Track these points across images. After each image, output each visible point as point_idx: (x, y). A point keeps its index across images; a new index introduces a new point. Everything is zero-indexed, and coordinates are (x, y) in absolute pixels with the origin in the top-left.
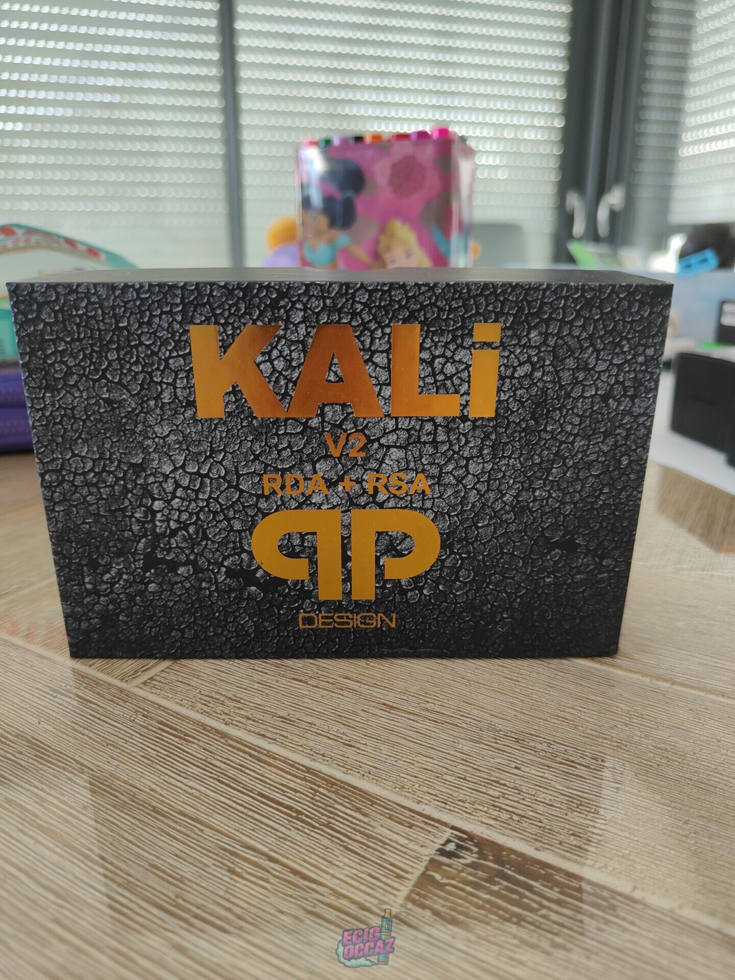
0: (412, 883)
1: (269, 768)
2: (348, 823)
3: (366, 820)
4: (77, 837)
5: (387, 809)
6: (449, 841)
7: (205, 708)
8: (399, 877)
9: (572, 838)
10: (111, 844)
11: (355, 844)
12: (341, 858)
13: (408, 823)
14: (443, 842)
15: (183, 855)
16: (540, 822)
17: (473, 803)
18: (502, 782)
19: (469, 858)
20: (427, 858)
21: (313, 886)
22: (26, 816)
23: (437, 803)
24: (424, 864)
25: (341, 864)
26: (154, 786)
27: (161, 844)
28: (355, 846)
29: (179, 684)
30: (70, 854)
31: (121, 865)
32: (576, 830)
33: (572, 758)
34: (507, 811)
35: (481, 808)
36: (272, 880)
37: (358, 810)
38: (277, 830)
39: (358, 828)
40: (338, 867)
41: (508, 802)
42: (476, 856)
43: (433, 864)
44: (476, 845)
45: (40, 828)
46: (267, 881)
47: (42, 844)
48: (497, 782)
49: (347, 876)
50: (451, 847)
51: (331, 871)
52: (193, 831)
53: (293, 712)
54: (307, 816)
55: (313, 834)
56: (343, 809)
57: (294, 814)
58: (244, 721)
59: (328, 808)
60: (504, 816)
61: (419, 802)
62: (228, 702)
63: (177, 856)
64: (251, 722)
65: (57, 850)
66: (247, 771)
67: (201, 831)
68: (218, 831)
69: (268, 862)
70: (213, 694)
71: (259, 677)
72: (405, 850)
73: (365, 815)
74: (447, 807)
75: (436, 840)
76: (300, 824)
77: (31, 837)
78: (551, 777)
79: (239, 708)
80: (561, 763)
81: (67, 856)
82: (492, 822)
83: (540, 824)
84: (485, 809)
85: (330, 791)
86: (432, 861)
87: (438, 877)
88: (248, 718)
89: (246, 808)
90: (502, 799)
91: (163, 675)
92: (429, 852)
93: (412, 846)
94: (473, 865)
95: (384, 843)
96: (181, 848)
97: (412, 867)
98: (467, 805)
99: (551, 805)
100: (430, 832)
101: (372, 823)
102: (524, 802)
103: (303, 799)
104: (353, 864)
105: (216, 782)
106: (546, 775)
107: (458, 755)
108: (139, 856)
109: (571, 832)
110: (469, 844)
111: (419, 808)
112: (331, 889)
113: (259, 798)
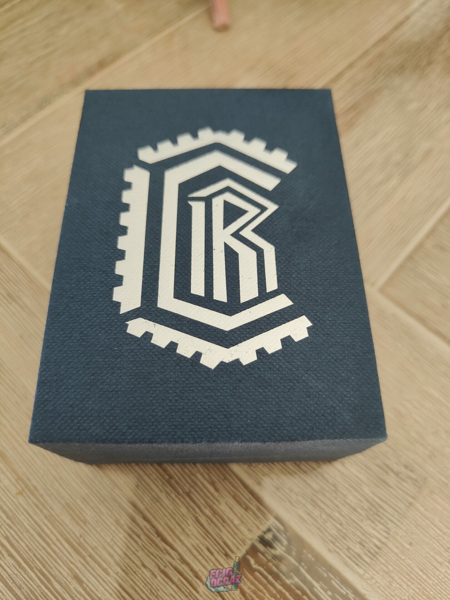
8: (227, 555)
11: (203, 517)
12: (191, 528)
21: (168, 548)
25: (190, 533)
28: (203, 519)
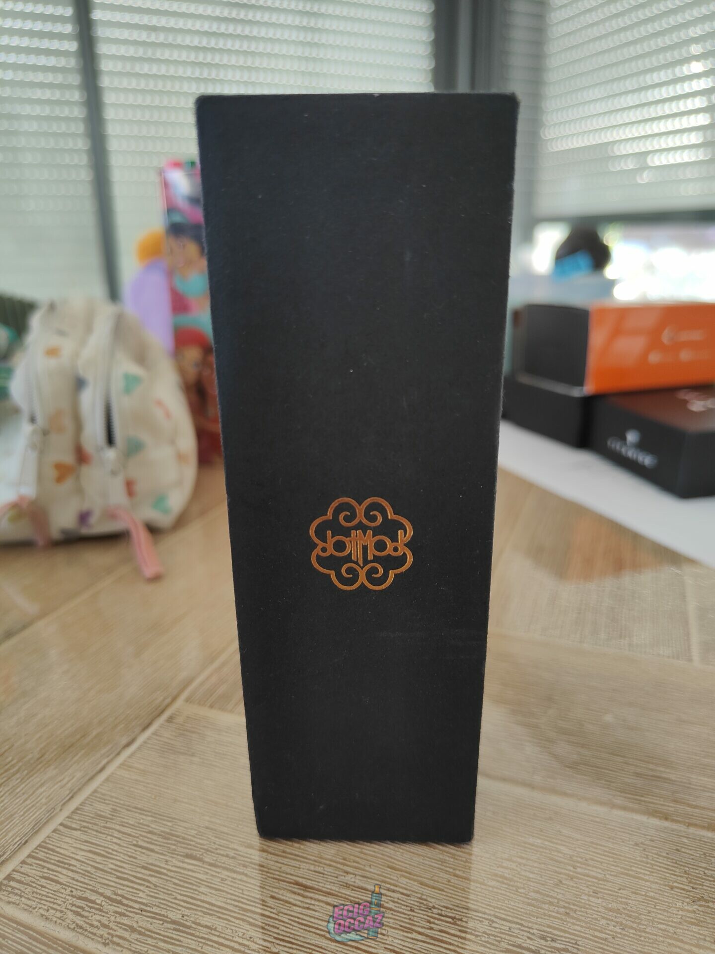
7: (79, 921)
29: (43, 882)
53: (187, 912)
58: (126, 935)
62: (107, 907)
64: (135, 936)
70: (88, 894)
71: (144, 858)
79: (122, 914)
88: (133, 930)
91: (25, 869)
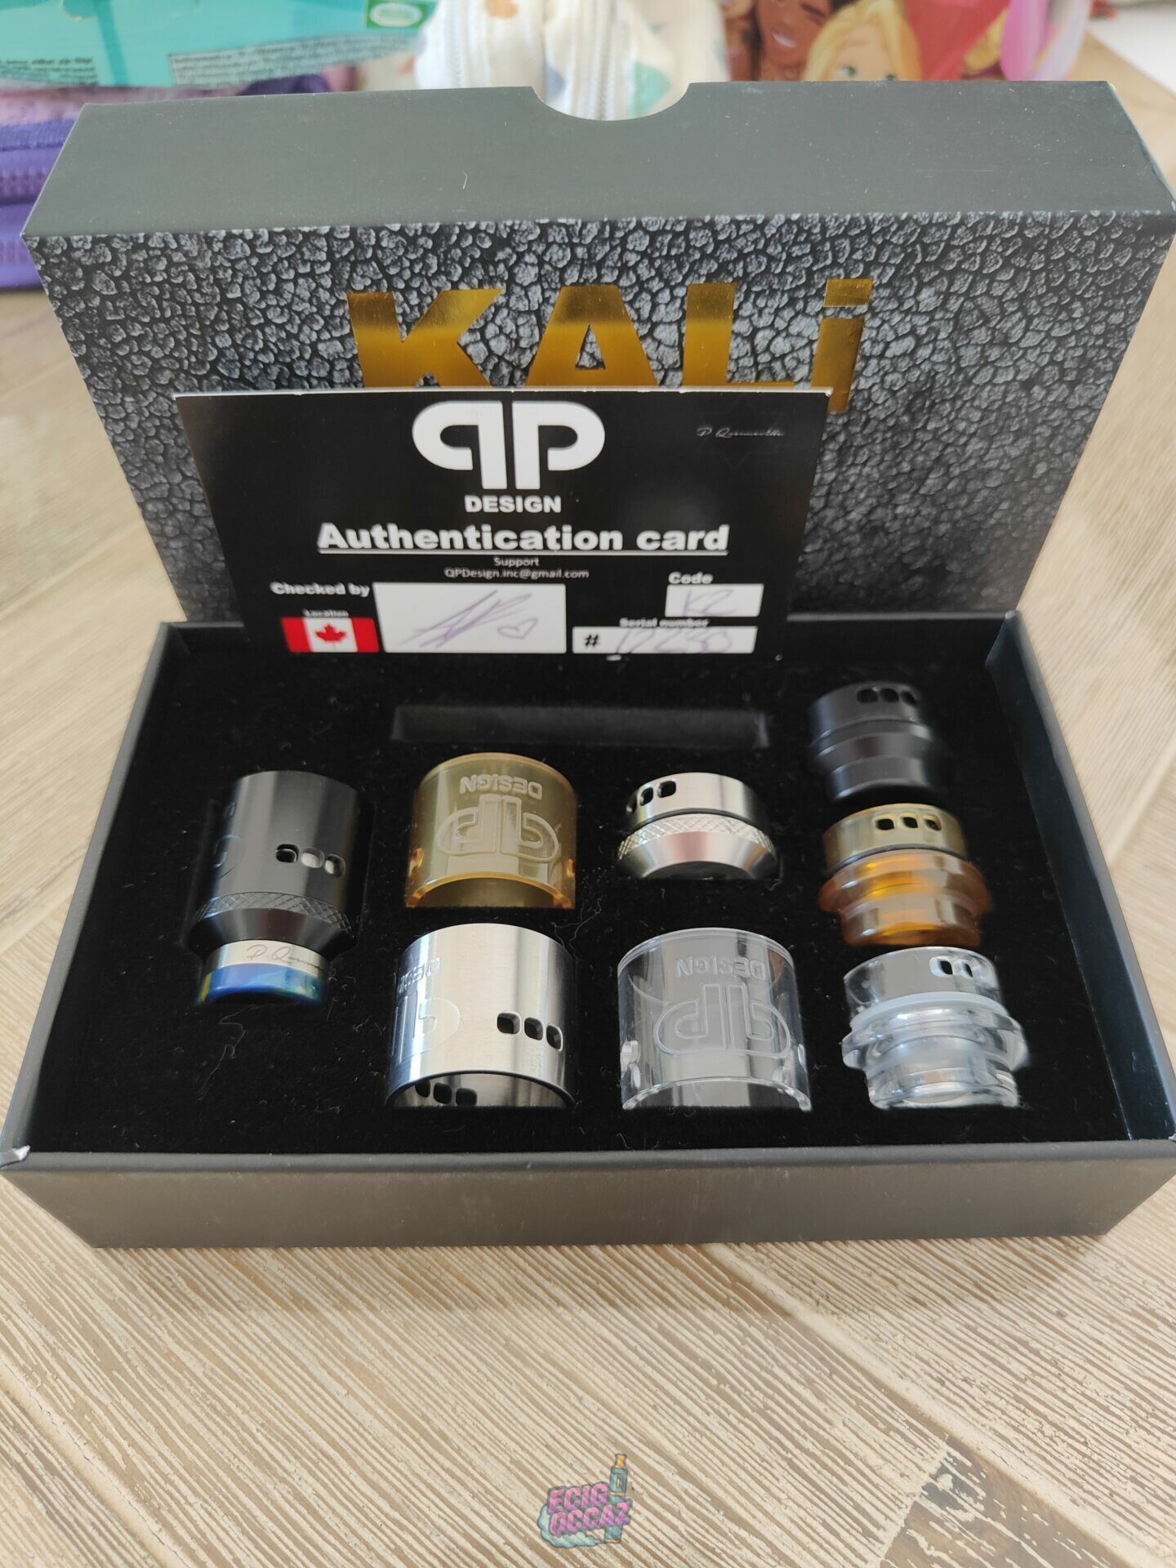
0: (885, 1549)
1: (672, 1269)
2: (794, 1412)
3: (821, 1406)
4: (404, 1389)
5: (853, 1387)
6: (943, 1470)
9: (1130, 1485)
10: (454, 1410)
13: (884, 1421)
14: (934, 1471)
15: (556, 1446)
16: (1085, 1444)
17: (983, 1388)
18: (1034, 1345)
19: (972, 1512)
20: (909, 1502)
22: (327, 1336)
23: (928, 1378)
24: (905, 1513)
26: (502, 1291)
27: (523, 1419)
30: (399, 1424)
31: (472, 1455)
32: (1139, 1469)
33: (1153, 1305)
34: (1037, 1412)
35: (995, 1399)
36: (686, 1514)
37: (809, 1384)
38: (689, 1413)
39: (808, 1422)
40: (779, 1500)
41: (1038, 1393)
42: (981, 1507)
43: (918, 1515)
44: (985, 1485)
45: (348, 1362)
46: (679, 1516)
47: (356, 1397)
48: (1025, 1344)
49: (792, 1521)
50: (945, 1483)
51: (769, 1508)
52: (567, 1400)
54: (733, 1388)
55: (742, 1427)
56: (787, 1379)
57: (714, 1382)
59: (764, 1374)
60: (1031, 1423)
61: (903, 1375)
63: (547, 1446)
65: (380, 1411)
66: (639, 1273)
67: (580, 1399)
68: (603, 1403)
69: (677, 1478)
72: (877, 1480)
73: (819, 1396)
74: (944, 1390)
75: (924, 1465)
76: (723, 1403)
77: (339, 1380)
78: (1113, 1344)
80: (1134, 1314)
81: (395, 1427)
82: (1010, 1434)
83: (1083, 1449)
84: (1002, 1404)
85: (767, 1336)
86: (916, 1507)
87: (923, 1542)
89: (642, 1358)
90: (1029, 1387)
92: (912, 1487)
93: (887, 1471)
94: (976, 1527)
95: (848, 1462)
96: (553, 1432)
97: (887, 1517)
98: (975, 1391)
99: (1106, 1410)
100: (916, 1446)
101: (830, 1415)
102: (1064, 1397)
103: (727, 1348)
104: (801, 1499)
105: (594, 1293)
106: (1105, 1339)
107: (968, 1270)
108: (495, 1440)
109: (1130, 1473)
110: (972, 1482)
111: (900, 1386)
112: (769, 1544)
113: (660, 1338)
